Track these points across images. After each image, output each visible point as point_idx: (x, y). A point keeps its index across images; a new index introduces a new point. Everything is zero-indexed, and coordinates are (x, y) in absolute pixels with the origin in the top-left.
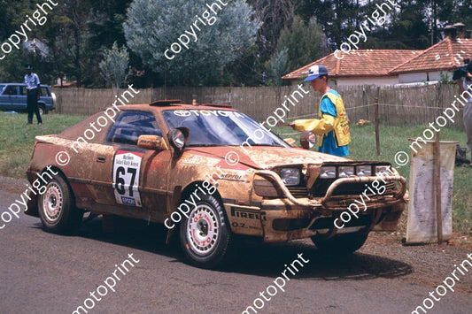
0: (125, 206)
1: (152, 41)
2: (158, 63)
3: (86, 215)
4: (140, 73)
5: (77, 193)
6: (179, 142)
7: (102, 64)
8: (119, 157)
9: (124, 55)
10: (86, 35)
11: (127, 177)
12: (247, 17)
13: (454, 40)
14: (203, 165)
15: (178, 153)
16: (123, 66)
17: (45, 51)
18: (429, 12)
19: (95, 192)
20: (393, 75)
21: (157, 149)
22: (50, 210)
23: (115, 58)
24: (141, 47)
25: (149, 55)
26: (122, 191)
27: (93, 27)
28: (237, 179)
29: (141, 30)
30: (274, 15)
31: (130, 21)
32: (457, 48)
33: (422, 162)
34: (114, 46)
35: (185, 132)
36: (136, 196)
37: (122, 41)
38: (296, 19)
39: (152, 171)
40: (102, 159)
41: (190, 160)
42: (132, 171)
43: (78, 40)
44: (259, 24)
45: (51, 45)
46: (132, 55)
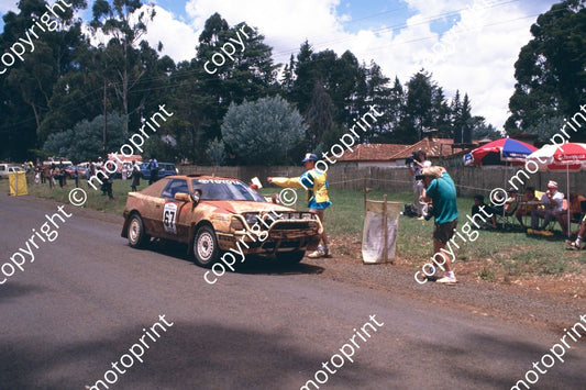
0: (169, 233)
1: (238, 137)
2: (242, 151)
3: (152, 239)
4: (232, 157)
5: (146, 225)
6: (197, 198)
7: (208, 151)
8: (167, 205)
9: (222, 145)
10: (200, 133)
11: (170, 216)
12: (298, 122)
13: (430, 140)
14: (207, 210)
15: (196, 204)
16: (221, 152)
17: (174, 143)
18: (418, 121)
19: (154, 224)
20: (393, 160)
21: (186, 201)
22: (133, 235)
23: (217, 147)
24: (232, 140)
25: (236, 146)
26: (167, 224)
27: (204, 128)
28: (223, 219)
29: (232, 130)
30: (319, 122)
31: (225, 124)
32: (432, 145)
33: (374, 214)
34: (216, 140)
35: (200, 192)
36: (174, 227)
37: (220, 137)
38: (333, 124)
39: (182, 213)
40: (158, 206)
41: (202, 207)
42: (172, 213)
43: (195, 135)
44: (306, 127)
45: (178, 139)
46: (227, 145)
